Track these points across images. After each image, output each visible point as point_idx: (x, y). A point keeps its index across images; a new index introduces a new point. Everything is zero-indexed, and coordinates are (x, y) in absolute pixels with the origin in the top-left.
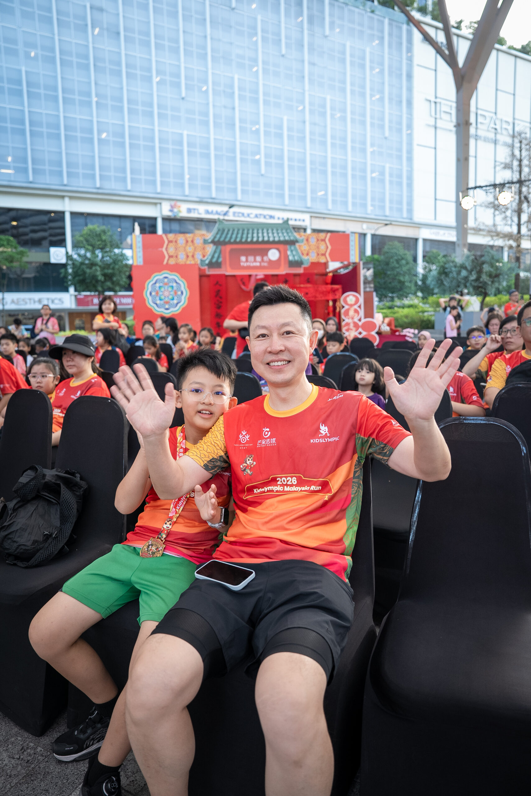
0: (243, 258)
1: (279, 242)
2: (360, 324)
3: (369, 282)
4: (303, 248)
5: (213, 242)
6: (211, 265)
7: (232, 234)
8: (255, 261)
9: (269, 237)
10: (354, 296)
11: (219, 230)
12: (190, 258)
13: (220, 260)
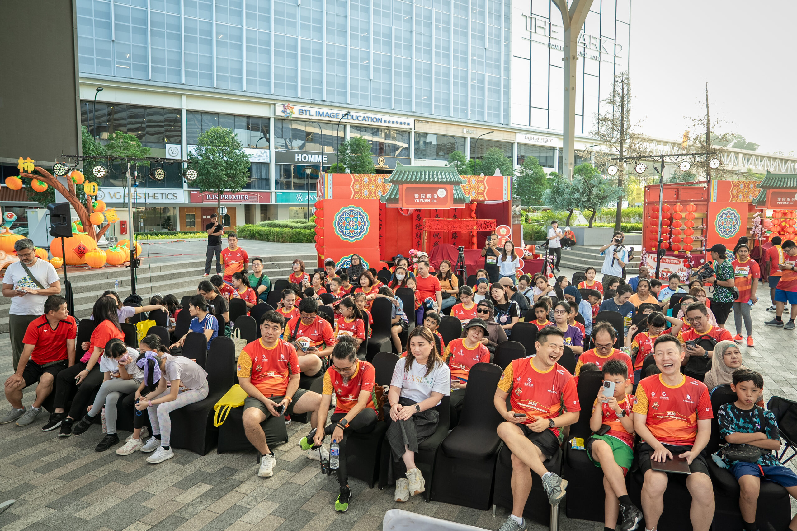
0: (417, 196)
1: (446, 183)
4: (465, 188)
5: (392, 181)
6: (390, 200)
7: (408, 175)
8: (426, 198)
9: (438, 179)
10: (505, 228)
11: (397, 172)
12: (373, 195)
13: (398, 196)
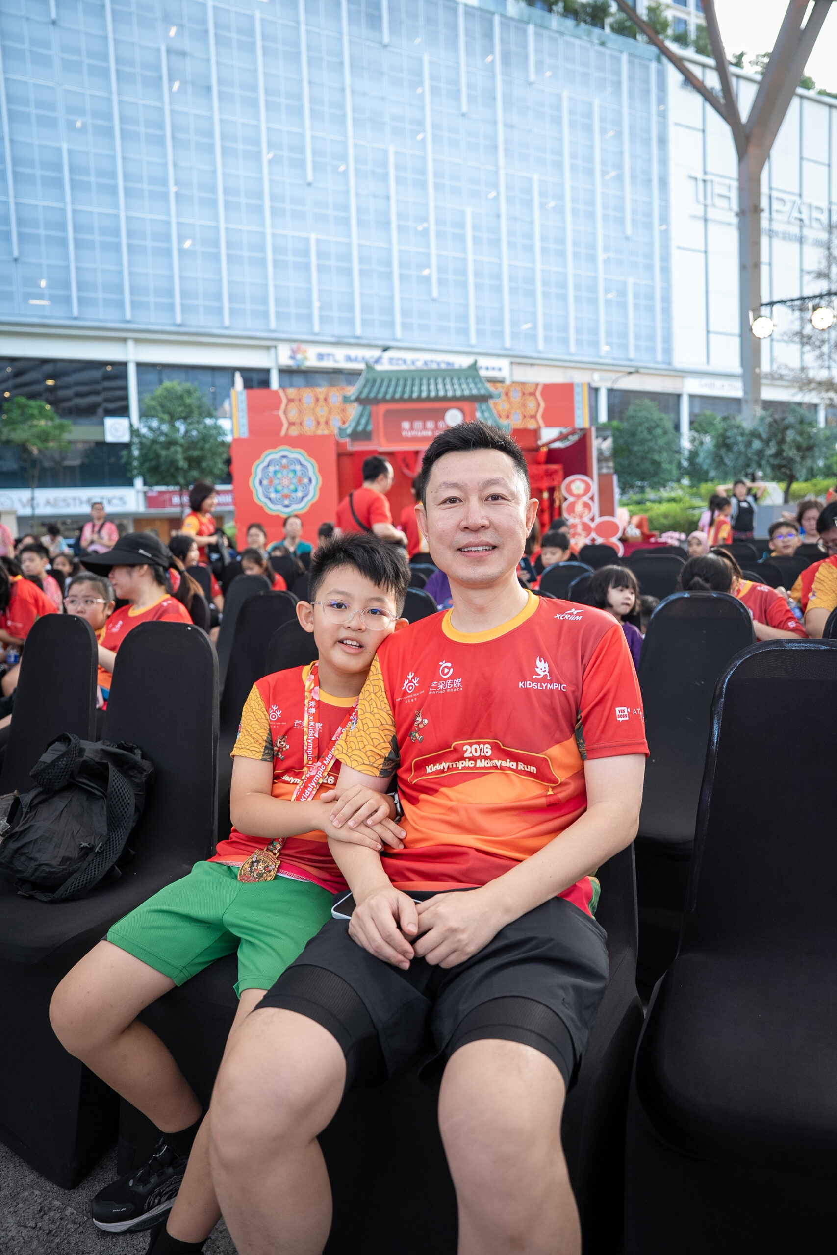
0: (406, 425)
1: (463, 398)
2: (593, 525)
3: (607, 460)
4: (500, 407)
5: (358, 400)
6: (356, 436)
7: (388, 386)
8: (425, 428)
9: (446, 391)
10: (583, 481)
11: (367, 381)
12: (323, 426)
13: (370, 428)
